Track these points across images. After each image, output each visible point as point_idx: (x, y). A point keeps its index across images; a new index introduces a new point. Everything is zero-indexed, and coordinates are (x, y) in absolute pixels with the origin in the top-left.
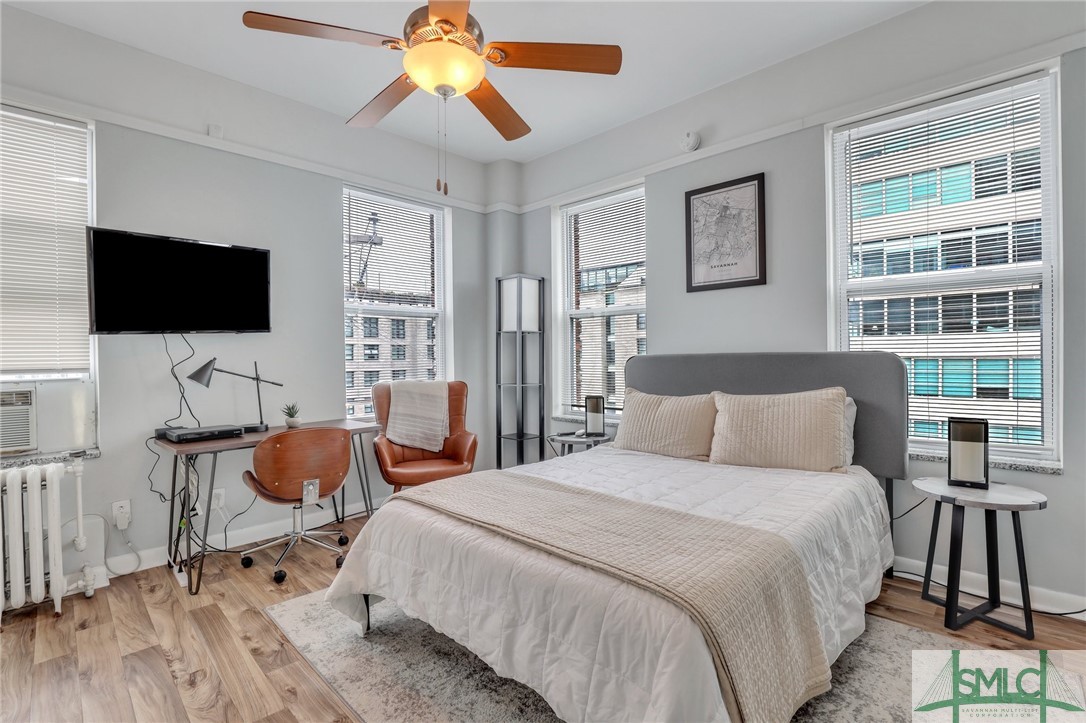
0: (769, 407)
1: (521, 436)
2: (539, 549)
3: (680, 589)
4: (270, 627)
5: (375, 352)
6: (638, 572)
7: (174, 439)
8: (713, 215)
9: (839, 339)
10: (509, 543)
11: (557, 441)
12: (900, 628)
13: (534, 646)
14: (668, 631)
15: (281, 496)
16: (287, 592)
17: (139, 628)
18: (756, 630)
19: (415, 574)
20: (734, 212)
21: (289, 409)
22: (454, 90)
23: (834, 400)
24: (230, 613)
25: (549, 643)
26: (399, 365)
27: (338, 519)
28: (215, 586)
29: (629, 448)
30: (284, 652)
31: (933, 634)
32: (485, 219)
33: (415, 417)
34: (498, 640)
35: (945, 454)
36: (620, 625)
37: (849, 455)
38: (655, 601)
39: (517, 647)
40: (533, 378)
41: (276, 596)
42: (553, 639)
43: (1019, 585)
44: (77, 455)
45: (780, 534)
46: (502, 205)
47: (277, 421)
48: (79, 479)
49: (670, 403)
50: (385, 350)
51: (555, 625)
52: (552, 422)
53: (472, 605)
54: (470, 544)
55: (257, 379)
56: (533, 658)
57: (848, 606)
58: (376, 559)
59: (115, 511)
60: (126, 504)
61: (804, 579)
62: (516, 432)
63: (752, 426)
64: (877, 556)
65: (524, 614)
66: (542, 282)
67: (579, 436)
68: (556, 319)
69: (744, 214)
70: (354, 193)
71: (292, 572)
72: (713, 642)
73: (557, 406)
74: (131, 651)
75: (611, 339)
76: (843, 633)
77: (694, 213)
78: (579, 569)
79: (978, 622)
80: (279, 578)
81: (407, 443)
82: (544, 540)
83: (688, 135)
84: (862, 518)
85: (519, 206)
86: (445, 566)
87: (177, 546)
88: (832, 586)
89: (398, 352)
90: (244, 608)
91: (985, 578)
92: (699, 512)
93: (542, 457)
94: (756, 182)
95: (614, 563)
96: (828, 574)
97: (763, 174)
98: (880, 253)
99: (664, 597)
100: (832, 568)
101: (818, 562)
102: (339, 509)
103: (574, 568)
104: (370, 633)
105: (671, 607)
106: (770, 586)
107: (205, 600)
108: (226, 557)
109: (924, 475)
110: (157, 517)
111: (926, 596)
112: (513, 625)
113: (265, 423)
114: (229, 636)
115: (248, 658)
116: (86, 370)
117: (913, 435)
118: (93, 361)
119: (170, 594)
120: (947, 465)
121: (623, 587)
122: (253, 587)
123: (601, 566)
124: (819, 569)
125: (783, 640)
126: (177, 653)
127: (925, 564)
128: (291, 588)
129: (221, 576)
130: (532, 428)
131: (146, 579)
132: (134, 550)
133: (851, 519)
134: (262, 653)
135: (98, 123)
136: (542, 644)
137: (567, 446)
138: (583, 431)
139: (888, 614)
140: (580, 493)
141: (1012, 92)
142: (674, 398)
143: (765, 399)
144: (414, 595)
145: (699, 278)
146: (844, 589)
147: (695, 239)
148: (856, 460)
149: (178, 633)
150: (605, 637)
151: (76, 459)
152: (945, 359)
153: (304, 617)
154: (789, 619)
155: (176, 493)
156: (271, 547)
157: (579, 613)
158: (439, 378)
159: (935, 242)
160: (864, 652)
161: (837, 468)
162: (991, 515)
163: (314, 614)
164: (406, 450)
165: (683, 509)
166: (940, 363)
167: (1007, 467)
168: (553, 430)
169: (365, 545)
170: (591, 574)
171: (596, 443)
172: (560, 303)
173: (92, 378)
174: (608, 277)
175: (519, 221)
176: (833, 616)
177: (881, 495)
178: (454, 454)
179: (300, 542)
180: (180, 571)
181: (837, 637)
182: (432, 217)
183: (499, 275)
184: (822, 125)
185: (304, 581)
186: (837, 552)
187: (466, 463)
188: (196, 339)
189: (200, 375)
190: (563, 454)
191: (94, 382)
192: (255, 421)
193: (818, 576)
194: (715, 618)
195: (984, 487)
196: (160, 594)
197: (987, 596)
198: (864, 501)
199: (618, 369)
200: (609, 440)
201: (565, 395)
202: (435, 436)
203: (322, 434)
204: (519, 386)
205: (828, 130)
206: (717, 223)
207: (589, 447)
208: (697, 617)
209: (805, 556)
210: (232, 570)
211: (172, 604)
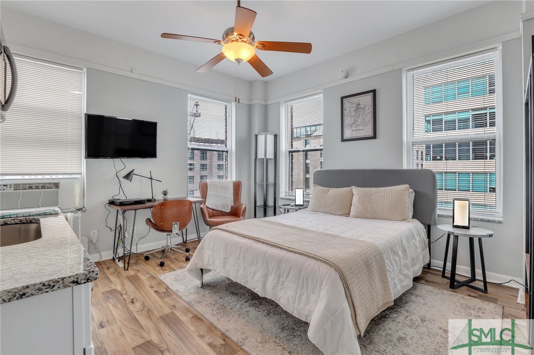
0: (376, 193)
1: (265, 206)
2: (277, 247)
3: (332, 260)
4: (161, 283)
5: (192, 167)
6: (315, 254)
7: (118, 204)
8: (353, 107)
9: (408, 163)
10: (264, 245)
11: (282, 208)
12: (430, 288)
13: (275, 284)
14: (326, 274)
15: (163, 229)
16: (166, 270)
17: (107, 283)
18: (361, 277)
19: (225, 258)
20: (362, 107)
21: (164, 192)
22: (243, 60)
23: (404, 190)
24: (143, 278)
25: (280, 282)
26: (204, 173)
27: (184, 242)
28: (135, 267)
29: (314, 211)
30: (168, 292)
31: (444, 291)
32: (250, 107)
33: (218, 196)
34: (260, 282)
35: (451, 214)
36: (308, 273)
37: (411, 214)
38: (322, 264)
39: (267, 285)
40: (271, 180)
41: (162, 271)
42: (282, 280)
43: (481, 271)
44: (79, 210)
45: (375, 243)
46: (258, 101)
47: (159, 197)
48: (80, 220)
49: (333, 191)
50: (197, 166)
51: (283, 275)
52: (280, 199)
53: (249, 269)
54: (248, 245)
55: (151, 178)
56: (274, 288)
57: (406, 276)
58: (207, 253)
59: (92, 235)
60: (96, 232)
61: (383, 260)
62: (263, 204)
63: (368, 201)
64: (421, 257)
65: (271, 271)
66: (276, 136)
67: (292, 206)
68: (282, 153)
69: (367, 107)
70: (192, 96)
71: (167, 262)
72: (343, 279)
73: (282, 192)
74: (105, 291)
75: (308, 161)
76: (402, 287)
77: (345, 106)
78: (292, 253)
79: (465, 287)
80: (162, 265)
81: (214, 208)
82: (278, 243)
83: (342, 72)
84: (414, 241)
85: (266, 101)
86: (237, 255)
87: (116, 250)
88: (397, 266)
89: (203, 167)
90: (149, 276)
91: (469, 268)
92: (343, 235)
93: (275, 214)
94: (372, 93)
95: (307, 251)
96: (396, 261)
97: (375, 90)
98: (441, 120)
99: (325, 262)
100: (397, 259)
101: (391, 256)
102: (185, 237)
103: (291, 253)
104: (203, 286)
105: (328, 266)
106: (368, 261)
107: (131, 272)
108: (137, 256)
109: (443, 223)
110: (109, 238)
111: (444, 276)
112: (266, 276)
113: (154, 198)
114: (144, 286)
115: (154, 294)
116: (80, 174)
117: (439, 206)
118: (84, 170)
119: (116, 270)
120: (452, 219)
121: (310, 259)
122: (151, 268)
123: (301, 252)
124: (391, 258)
125: (373, 283)
126: (124, 292)
127: (443, 263)
128: (167, 268)
129: (136, 263)
130: (271, 203)
131: (105, 264)
132: (99, 252)
133: (408, 240)
134: (159, 292)
135: (88, 69)
136: (278, 283)
137: (286, 210)
138: (294, 204)
139: (426, 283)
140: (293, 227)
141: (483, 57)
142: (335, 189)
143: (374, 189)
144: (224, 267)
145: (347, 135)
146: (403, 268)
147: (345, 118)
148: (414, 217)
149: (123, 285)
150: (303, 278)
151: (79, 212)
152: (473, 173)
153: (175, 279)
154: (376, 275)
155: (117, 227)
156: (155, 252)
157: (292, 269)
158: (229, 179)
159: (469, 115)
160: (413, 297)
161: (405, 219)
162: (471, 240)
163: (179, 278)
164: (214, 211)
165: (336, 234)
166: (471, 175)
167: (479, 220)
168: (280, 203)
169: (202, 248)
170: (297, 255)
171: (300, 209)
172: (284, 146)
173: (83, 177)
174: (306, 131)
175: (266, 108)
176: (397, 278)
177: (424, 232)
178: (235, 213)
179: (169, 250)
180: (119, 261)
181: (399, 287)
182: (226, 106)
183: (256, 133)
184: (401, 69)
185: (172, 266)
186: (400, 253)
187: (241, 217)
188: (126, 160)
189: (128, 176)
190: (285, 213)
191: (83, 179)
192: (150, 197)
193: (390, 261)
194: (344, 270)
195: (467, 228)
196: (112, 270)
197: (470, 277)
198: (415, 233)
199: (311, 176)
200: (306, 208)
201: (286, 188)
202: (227, 205)
203: (180, 202)
204: (265, 183)
205: (404, 71)
206: (355, 111)
207: (296, 210)
208: (338, 269)
209: (385, 252)
210: (140, 261)
211: (119, 275)
